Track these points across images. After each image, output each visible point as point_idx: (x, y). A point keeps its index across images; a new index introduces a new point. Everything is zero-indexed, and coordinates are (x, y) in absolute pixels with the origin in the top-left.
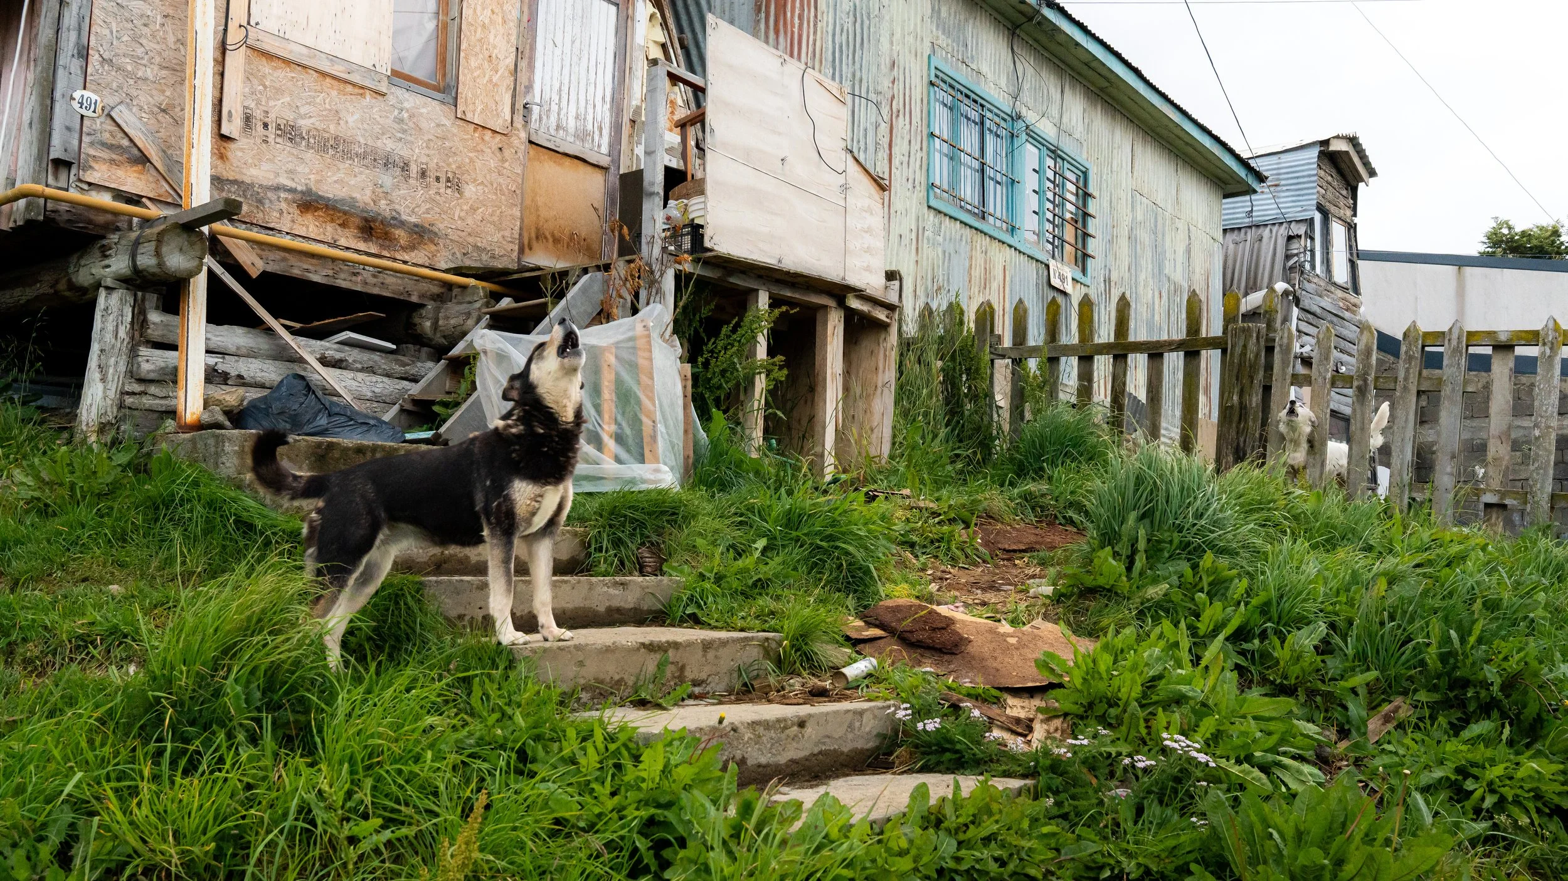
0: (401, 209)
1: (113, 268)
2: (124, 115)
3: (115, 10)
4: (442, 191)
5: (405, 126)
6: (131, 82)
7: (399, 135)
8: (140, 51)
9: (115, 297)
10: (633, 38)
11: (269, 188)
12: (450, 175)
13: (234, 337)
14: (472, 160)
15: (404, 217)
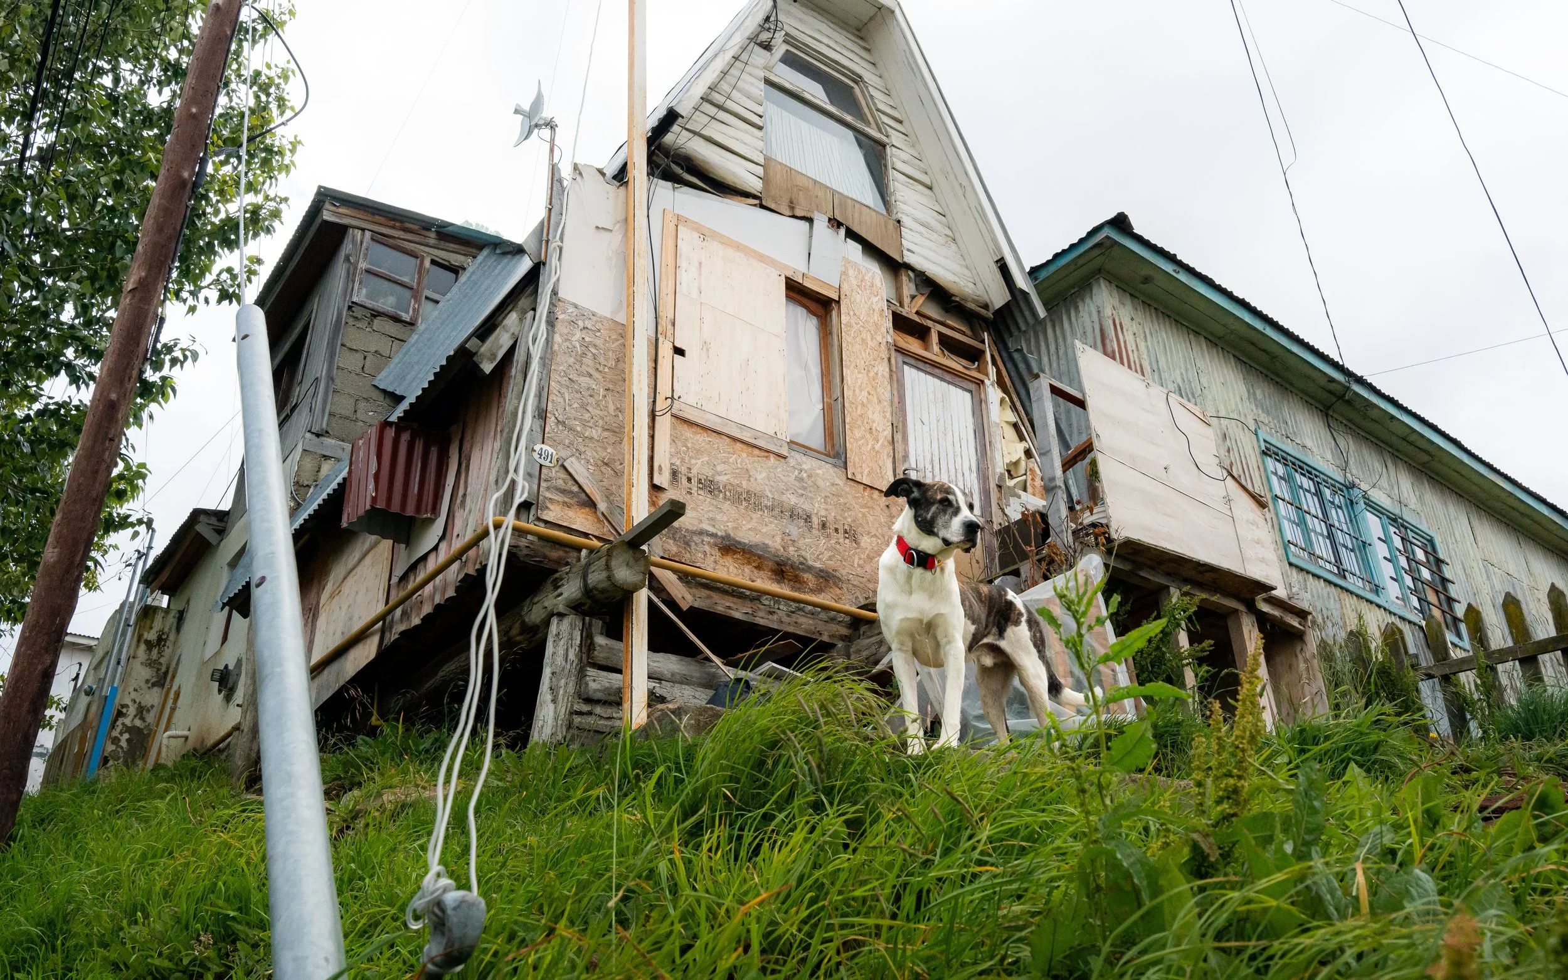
0: (808, 556)
1: (565, 595)
2: (573, 465)
3: (568, 383)
4: (841, 541)
5: (804, 484)
6: (580, 440)
7: (801, 492)
8: (587, 416)
9: (566, 622)
10: (988, 417)
11: (694, 533)
12: (846, 527)
13: (670, 663)
14: (864, 515)
15: (810, 563)
